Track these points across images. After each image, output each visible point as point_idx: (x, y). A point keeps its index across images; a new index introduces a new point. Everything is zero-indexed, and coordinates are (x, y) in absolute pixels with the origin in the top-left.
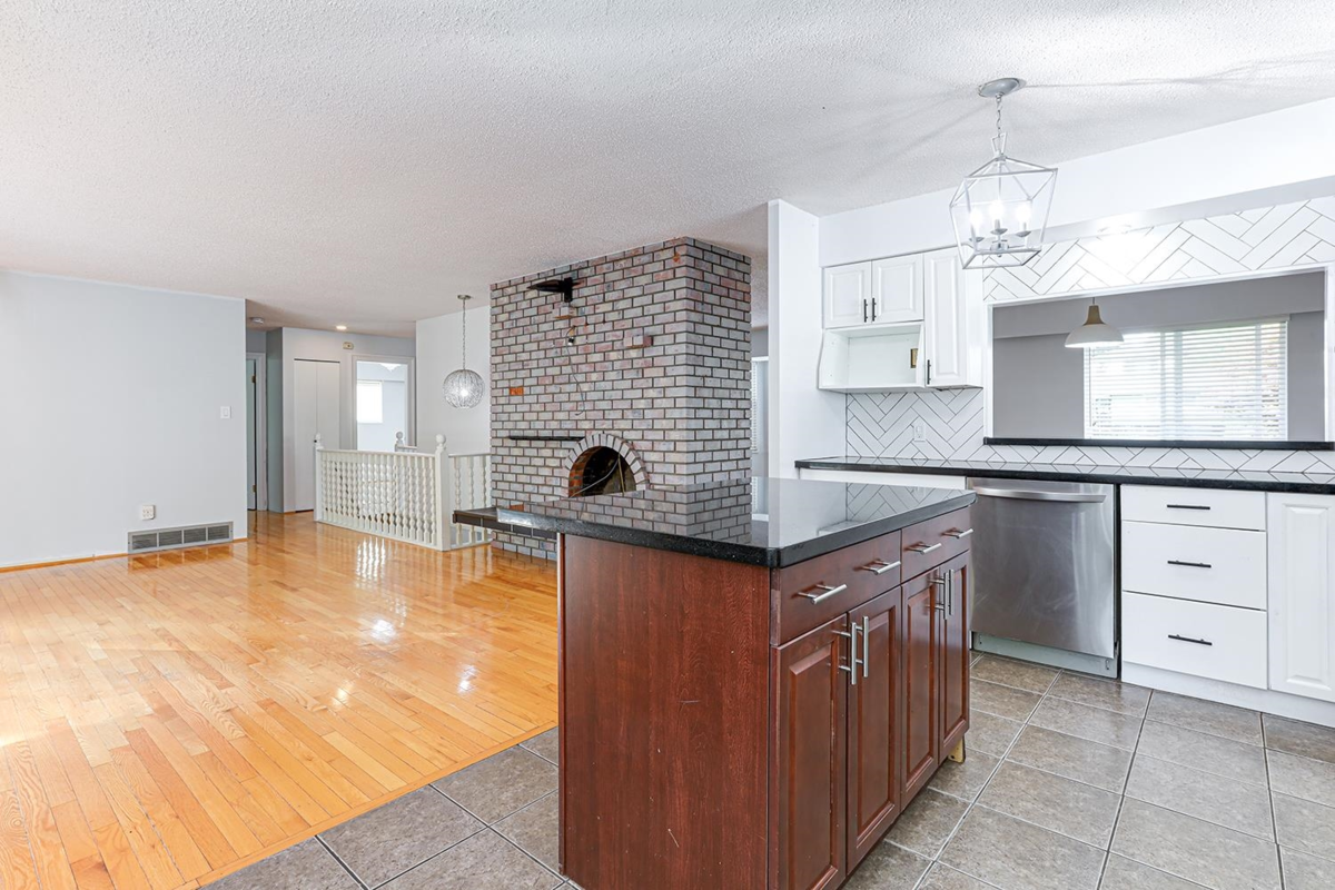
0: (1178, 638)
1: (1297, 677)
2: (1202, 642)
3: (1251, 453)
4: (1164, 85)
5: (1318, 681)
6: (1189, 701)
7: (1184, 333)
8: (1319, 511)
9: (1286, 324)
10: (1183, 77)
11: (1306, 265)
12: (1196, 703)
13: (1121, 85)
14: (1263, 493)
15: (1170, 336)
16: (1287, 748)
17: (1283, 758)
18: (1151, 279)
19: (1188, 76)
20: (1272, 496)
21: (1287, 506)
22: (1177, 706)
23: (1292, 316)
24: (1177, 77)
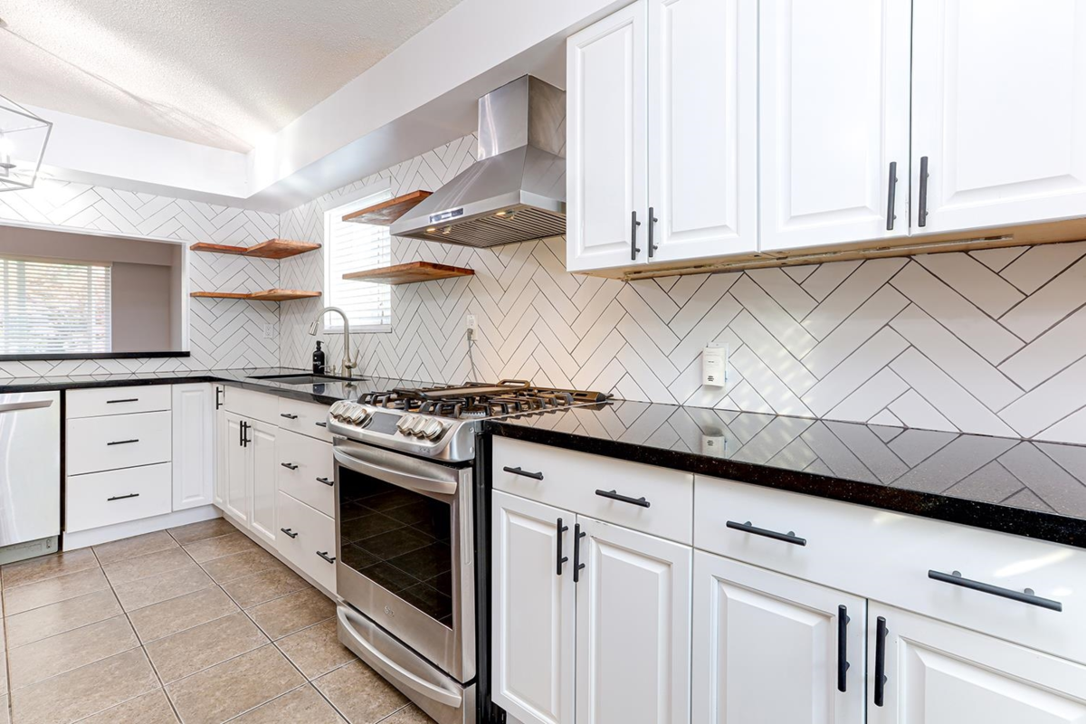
0: (114, 499)
1: (188, 497)
2: (132, 496)
3: (143, 360)
4: (115, 90)
5: (198, 496)
6: (121, 542)
7: (26, 263)
8: (199, 393)
9: (110, 269)
10: (131, 91)
11: (173, 239)
12: (126, 542)
13: (87, 73)
14: (170, 385)
15: (13, 264)
16: (191, 540)
17: (192, 546)
18: (67, 224)
19: (134, 94)
20: (177, 387)
21: (183, 392)
22: (116, 548)
23: (114, 263)
24: (128, 90)
